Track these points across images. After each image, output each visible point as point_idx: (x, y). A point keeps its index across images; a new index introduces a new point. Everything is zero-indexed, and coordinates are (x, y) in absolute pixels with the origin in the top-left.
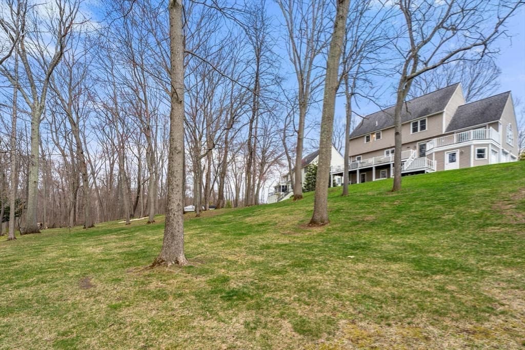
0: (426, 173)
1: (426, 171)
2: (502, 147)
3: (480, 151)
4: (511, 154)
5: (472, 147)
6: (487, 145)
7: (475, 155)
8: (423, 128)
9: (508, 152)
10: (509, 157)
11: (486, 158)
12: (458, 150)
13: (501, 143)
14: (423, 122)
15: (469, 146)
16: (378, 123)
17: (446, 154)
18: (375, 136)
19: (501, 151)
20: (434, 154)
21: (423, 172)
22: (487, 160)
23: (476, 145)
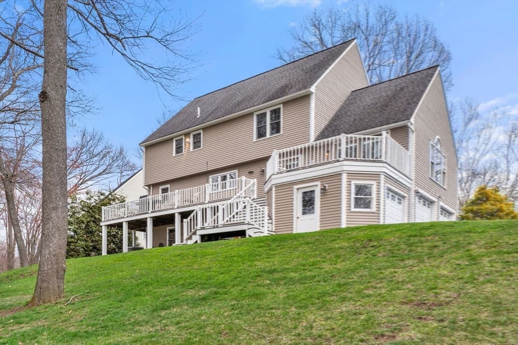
0: (247, 236)
1: (248, 233)
2: (417, 184)
3: (360, 189)
4: (441, 204)
5: (344, 177)
6: (375, 176)
7: (349, 200)
8: (276, 128)
9: (434, 199)
10: (435, 209)
11: (374, 208)
12: (319, 183)
13: (413, 176)
14: (276, 113)
15: (338, 175)
16: (202, 111)
17: (295, 191)
18: (190, 140)
19: (413, 194)
20: (274, 189)
21: (242, 233)
22: (377, 213)
23: (352, 174)
